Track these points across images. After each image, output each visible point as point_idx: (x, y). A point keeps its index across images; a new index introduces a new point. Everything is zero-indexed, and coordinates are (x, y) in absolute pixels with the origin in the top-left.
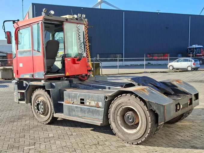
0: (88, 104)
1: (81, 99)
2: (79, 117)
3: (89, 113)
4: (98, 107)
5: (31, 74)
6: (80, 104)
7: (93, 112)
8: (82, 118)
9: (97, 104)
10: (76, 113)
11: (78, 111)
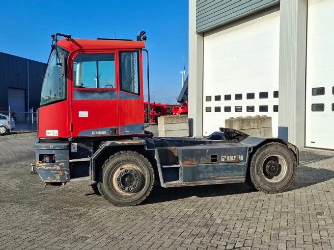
0: (223, 160)
1: (212, 156)
2: (210, 179)
3: (226, 171)
4: (238, 162)
5: (112, 130)
6: (211, 162)
7: (232, 169)
8: (216, 180)
9: (237, 158)
10: (206, 175)
11: (208, 172)
